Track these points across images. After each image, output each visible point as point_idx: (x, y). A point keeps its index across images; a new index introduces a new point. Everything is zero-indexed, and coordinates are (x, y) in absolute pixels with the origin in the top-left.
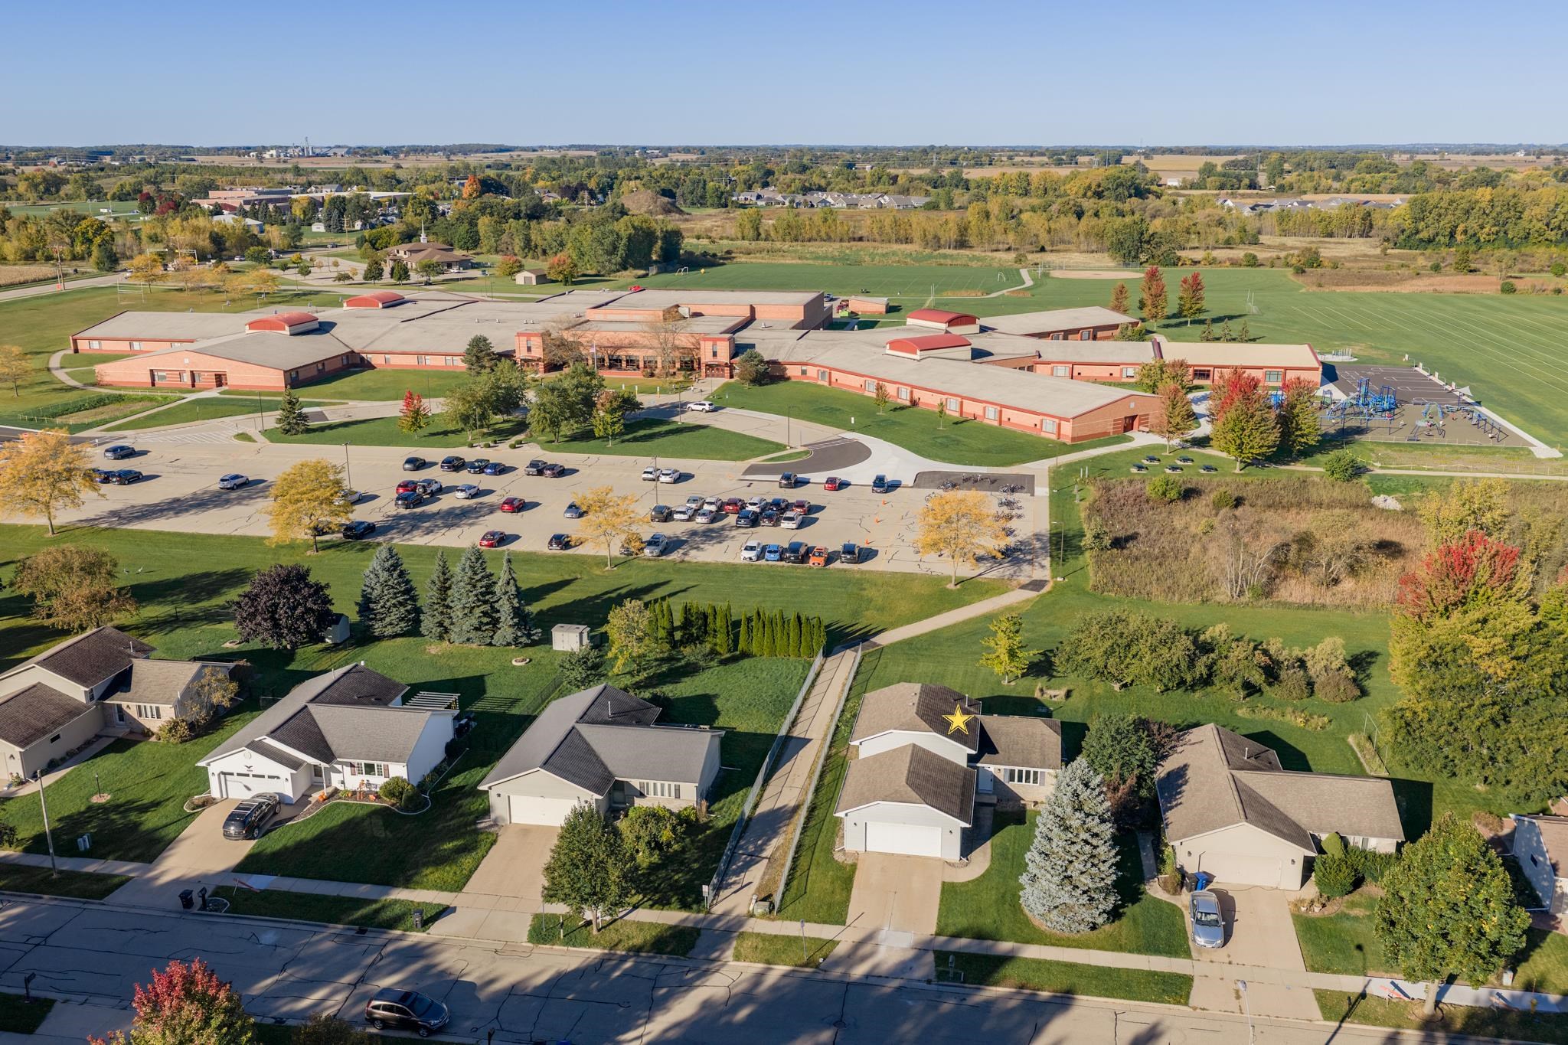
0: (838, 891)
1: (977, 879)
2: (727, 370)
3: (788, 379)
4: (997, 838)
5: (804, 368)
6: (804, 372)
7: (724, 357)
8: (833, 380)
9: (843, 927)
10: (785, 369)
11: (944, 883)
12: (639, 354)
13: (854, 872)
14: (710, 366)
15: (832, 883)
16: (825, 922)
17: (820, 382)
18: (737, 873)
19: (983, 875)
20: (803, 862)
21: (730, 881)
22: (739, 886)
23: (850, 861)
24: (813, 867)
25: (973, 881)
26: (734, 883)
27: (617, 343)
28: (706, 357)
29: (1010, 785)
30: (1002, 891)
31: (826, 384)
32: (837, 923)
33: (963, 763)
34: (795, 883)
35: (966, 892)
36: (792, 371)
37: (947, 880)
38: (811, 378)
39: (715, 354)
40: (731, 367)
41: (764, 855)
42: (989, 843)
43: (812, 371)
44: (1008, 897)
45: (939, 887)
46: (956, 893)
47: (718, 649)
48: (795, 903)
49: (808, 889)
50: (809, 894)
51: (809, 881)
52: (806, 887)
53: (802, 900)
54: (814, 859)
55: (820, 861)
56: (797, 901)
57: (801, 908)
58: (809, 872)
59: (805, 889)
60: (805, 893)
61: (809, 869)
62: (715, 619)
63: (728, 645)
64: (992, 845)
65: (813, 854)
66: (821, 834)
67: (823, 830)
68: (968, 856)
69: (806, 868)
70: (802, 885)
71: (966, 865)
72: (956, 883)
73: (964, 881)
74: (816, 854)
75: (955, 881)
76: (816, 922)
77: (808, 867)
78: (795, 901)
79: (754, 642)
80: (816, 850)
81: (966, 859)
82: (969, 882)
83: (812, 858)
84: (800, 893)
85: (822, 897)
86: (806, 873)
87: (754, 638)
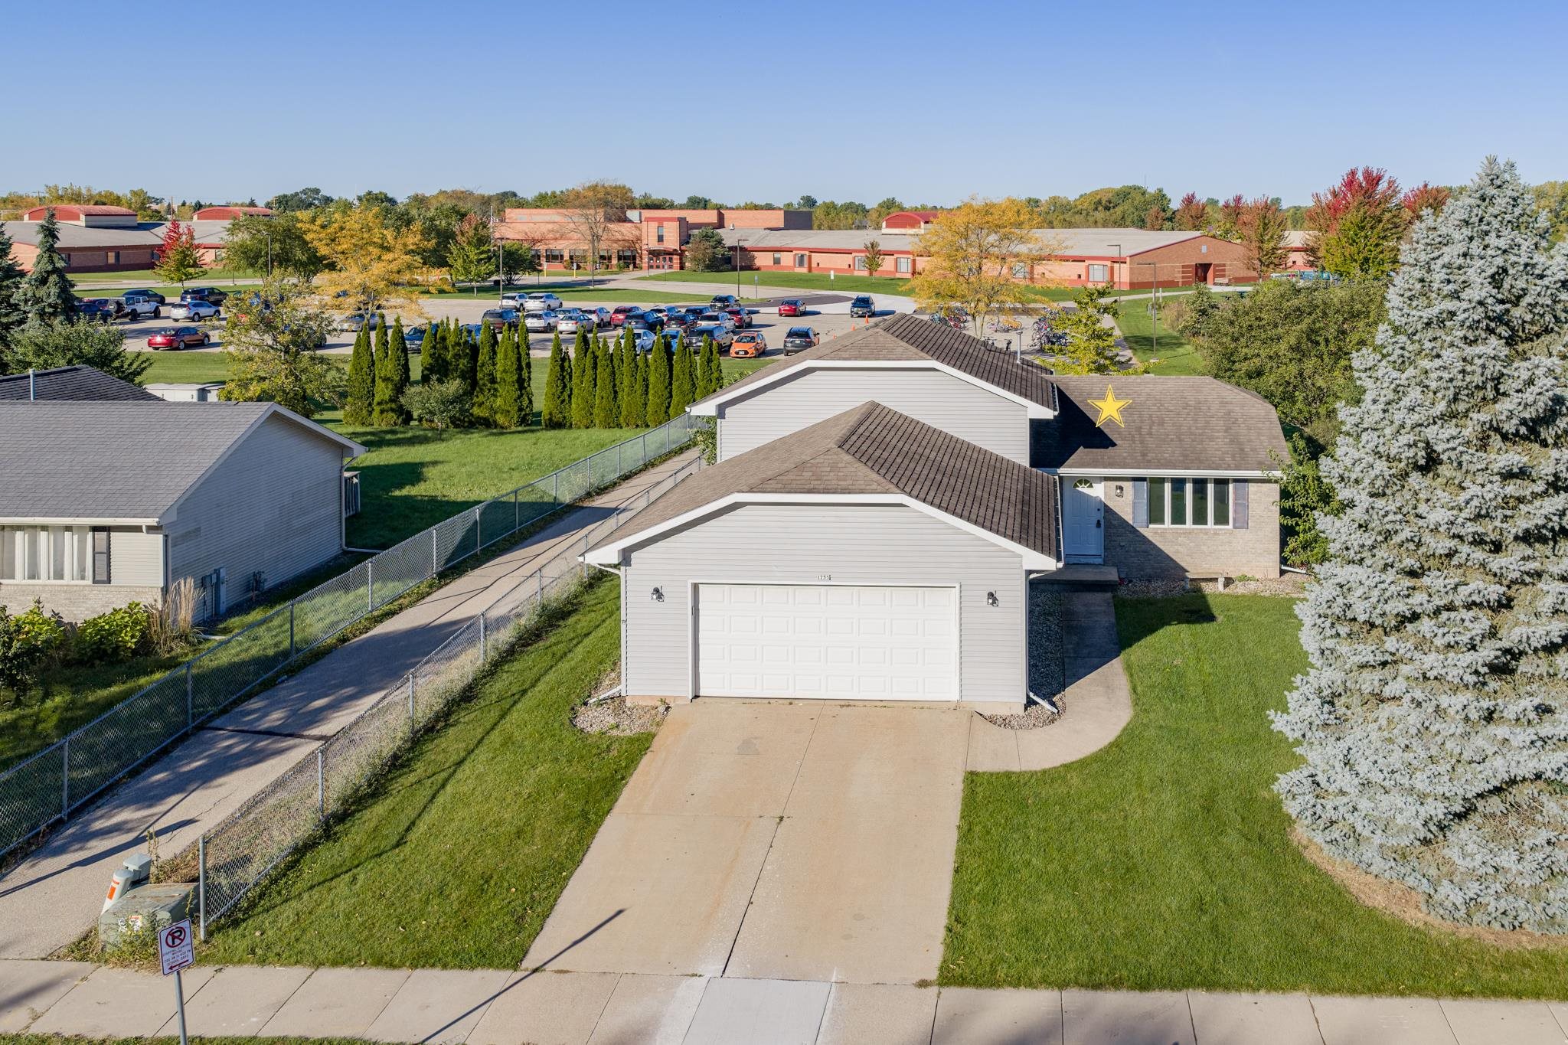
1: (1096, 758)
2: (676, 258)
3: (757, 266)
4: (1139, 653)
5: (777, 255)
6: (777, 261)
8: (814, 265)
9: (505, 976)
10: (754, 258)
11: (972, 779)
12: (564, 247)
13: (633, 765)
14: (655, 254)
15: (533, 799)
16: (425, 959)
17: (797, 270)
18: (152, 797)
19: (1114, 747)
20: (451, 743)
23: (630, 729)
24: (482, 754)
25: (1083, 763)
27: (537, 236)
28: (650, 245)
29: (1151, 532)
31: (805, 270)
32: (483, 958)
33: (1017, 450)
34: (380, 809)
35: (1063, 801)
36: (761, 259)
37: (983, 767)
38: (787, 264)
39: (660, 239)
40: (681, 254)
41: (314, 731)
42: (1116, 665)
43: (787, 258)
44: (1229, 807)
45: (955, 789)
46: (1022, 805)
47: (500, 419)
48: (333, 883)
49: (422, 827)
50: (407, 849)
51: (440, 799)
52: (413, 823)
53: (361, 877)
54: (496, 732)
55: (518, 736)
56: (347, 877)
57: (342, 906)
58: (455, 771)
59: (408, 829)
60: (398, 845)
61: (460, 763)
62: (495, 353)
63: (520, 409)
64: (1129, 668)
65: (502, 716)
66: (560, 664)
67: (570, 656)
68: (1058, 696)
69: (454, 758)
70: (402, 816)
71: (1053, 721)
72: (1021, 774)
73: (1047, 766)
74: (514, 716)
75: (1016, 769)
76: (379, 962)
77: (463, 754)
78: (337, 876)
79: (574, 400)
80: (519, 706)
81: (1053, 704)
82: (1068, 767)
83: (493, 729)
84: (368, 849)
85: (466, 858)
86: (444, 775)
87: (575, 391)
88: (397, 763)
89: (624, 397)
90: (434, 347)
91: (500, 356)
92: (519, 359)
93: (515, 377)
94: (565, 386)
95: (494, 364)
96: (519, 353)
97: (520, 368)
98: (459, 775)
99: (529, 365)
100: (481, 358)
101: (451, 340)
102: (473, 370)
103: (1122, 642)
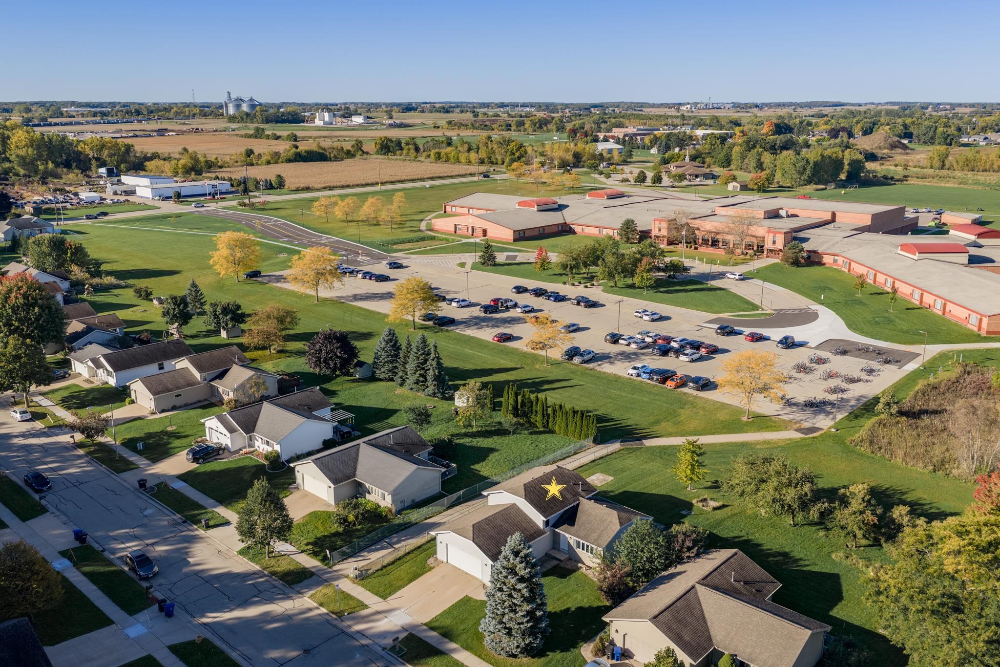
0: (404, 579)
2: (781, 254)
3: (824, 264)
5: (836, 258)
7: (780, 245)
9: (381, 600)
10: (823, 257)
13: (427, 572)
14: (771, 251)
15: (408, 573)
16: (376, 594)
17: (844, 269)
18: (371, 551)
21: (362, 554)
22: (362, 558)
23: (433, 565)
28: (768, 245)
31: (846, 271)
32: (382, 596)
34: (390, 567)
36: (827, 259)
38: (838, 266)
39: (774, 243)
41: (395, 546)
43: (840, 260)
49: (393, 573)
51: (399, 568)
53: (380, 578)
57: (375, 582)
60: (388, 574)
63: (543, 423)
65: (420, 554)
69: (407, 561)
70: (392, 570)
76: (372, 593)
78: (378, 576)
84: (384, 574)
85: (393, 580)
86: (403, 564)
88: (399, 558)
91: (538, 406)
92: (543, 408)
93: (542, 413)
94: (555, 419)
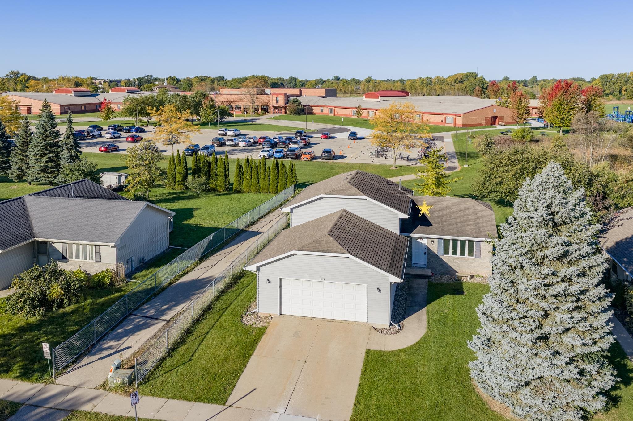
0: (232, 357)
1: (410, 348)
2: (283, 109)
3: (314, 114)
4: (433, 306)
5: (322, 109)
6: (322, 111)
7: (282, 103)
8: (336, 113)
9: (221, 407)
10: (313, 109)
11: (368, 352)
12: (242, 104)
13: (260, 337)
14: (275, 108)
15: (229, 348)
16: (198, 399)
17: (330, 115)
18: (119, 338)
19: (418, 343)
20: (204, 325)
21: (106, 346)
23: (260, 324)
24: (214, 331)
25: (406, 350)
26: (110, 348)
27: (232, 100)
28: (273, 105)
29: (444, 257)
30: (444, 362)
32: (215, 401)
33: (395, 229)
34: (184, 348)
35: (397, 363)
36: (316, 110)
37: (373, 347)
38: (326, 113)
39: (277, 102)
40: (285, 108)
41: (164, 318)
42: (424, 310)
43: (326, 110)
44: (453, 370)
45: (362, 355)
47: (219, 188)
48: (172, 372)
49: (196, 355)
50: (192, 362)
51: (202, 346)
52: (194, 353)
53: (179, 370)
54: (218, 322)
55: (225, 325)
56: (175, 370)
57: (174, 380)
58: (206, 336)
59: (192, 356)
60: (190, 360)
61: (207, 333)
62: (217, 165)
63: (226, 185)
64: (428, 312)
65: (220, 317)
66: (238, 298)
67: (241, 295)
68: (402, 322)
69: (205, 331)
70: (191, 351)
71: (398, 332)
72: (385, 352)
73: (394, 349)
74: (224, 317)
75: (383, 350)
76: (186, 399)
77: (208, 330)
78: (173, 370)
79: (244, 183)
80: (225, 313)
81: (399, 326)
82: (401, 350)
83: (217, 321)
84: (181, 361)
85: (209, 367)
86: (203, 337)
87: (245, 180)
88: (189, 332)
89: (262, 183)
90: (196, 162)
91: (218, 166)
92: (225, 168)
93: (224, 174)
94: (241, 178)
95: (217, 169)
96: (225, 166)
97: (225, 171)
98: (207, 338)
99: (228, 170)
100: (212, 167)
101: (202, 160)
102: (209, 171)
103: (429, 301)
